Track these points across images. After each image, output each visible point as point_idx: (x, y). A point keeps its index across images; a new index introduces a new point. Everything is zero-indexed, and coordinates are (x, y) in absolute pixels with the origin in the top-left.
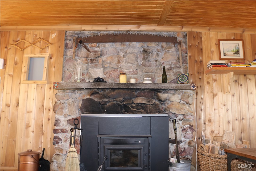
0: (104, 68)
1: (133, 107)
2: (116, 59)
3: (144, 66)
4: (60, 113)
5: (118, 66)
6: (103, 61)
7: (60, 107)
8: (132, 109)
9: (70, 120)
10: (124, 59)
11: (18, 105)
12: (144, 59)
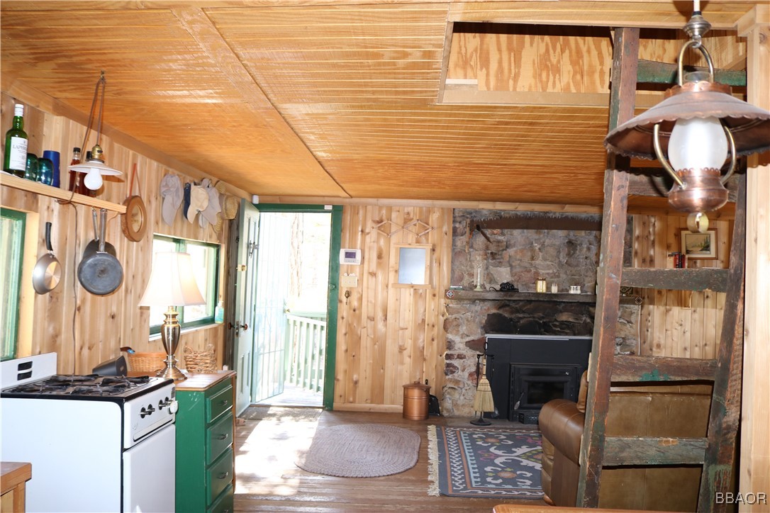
0: (511, 266)
1: (555, 326)
2: (529, 254)
3: (569, 265)
4: (455, 331)
5: (532, 264)
6: (510, 256)
7: (455, 323)
8: (554, 328)
9: (469, 342)
10: (541, 254)
11: (386, 319)
12: (569, 255)
